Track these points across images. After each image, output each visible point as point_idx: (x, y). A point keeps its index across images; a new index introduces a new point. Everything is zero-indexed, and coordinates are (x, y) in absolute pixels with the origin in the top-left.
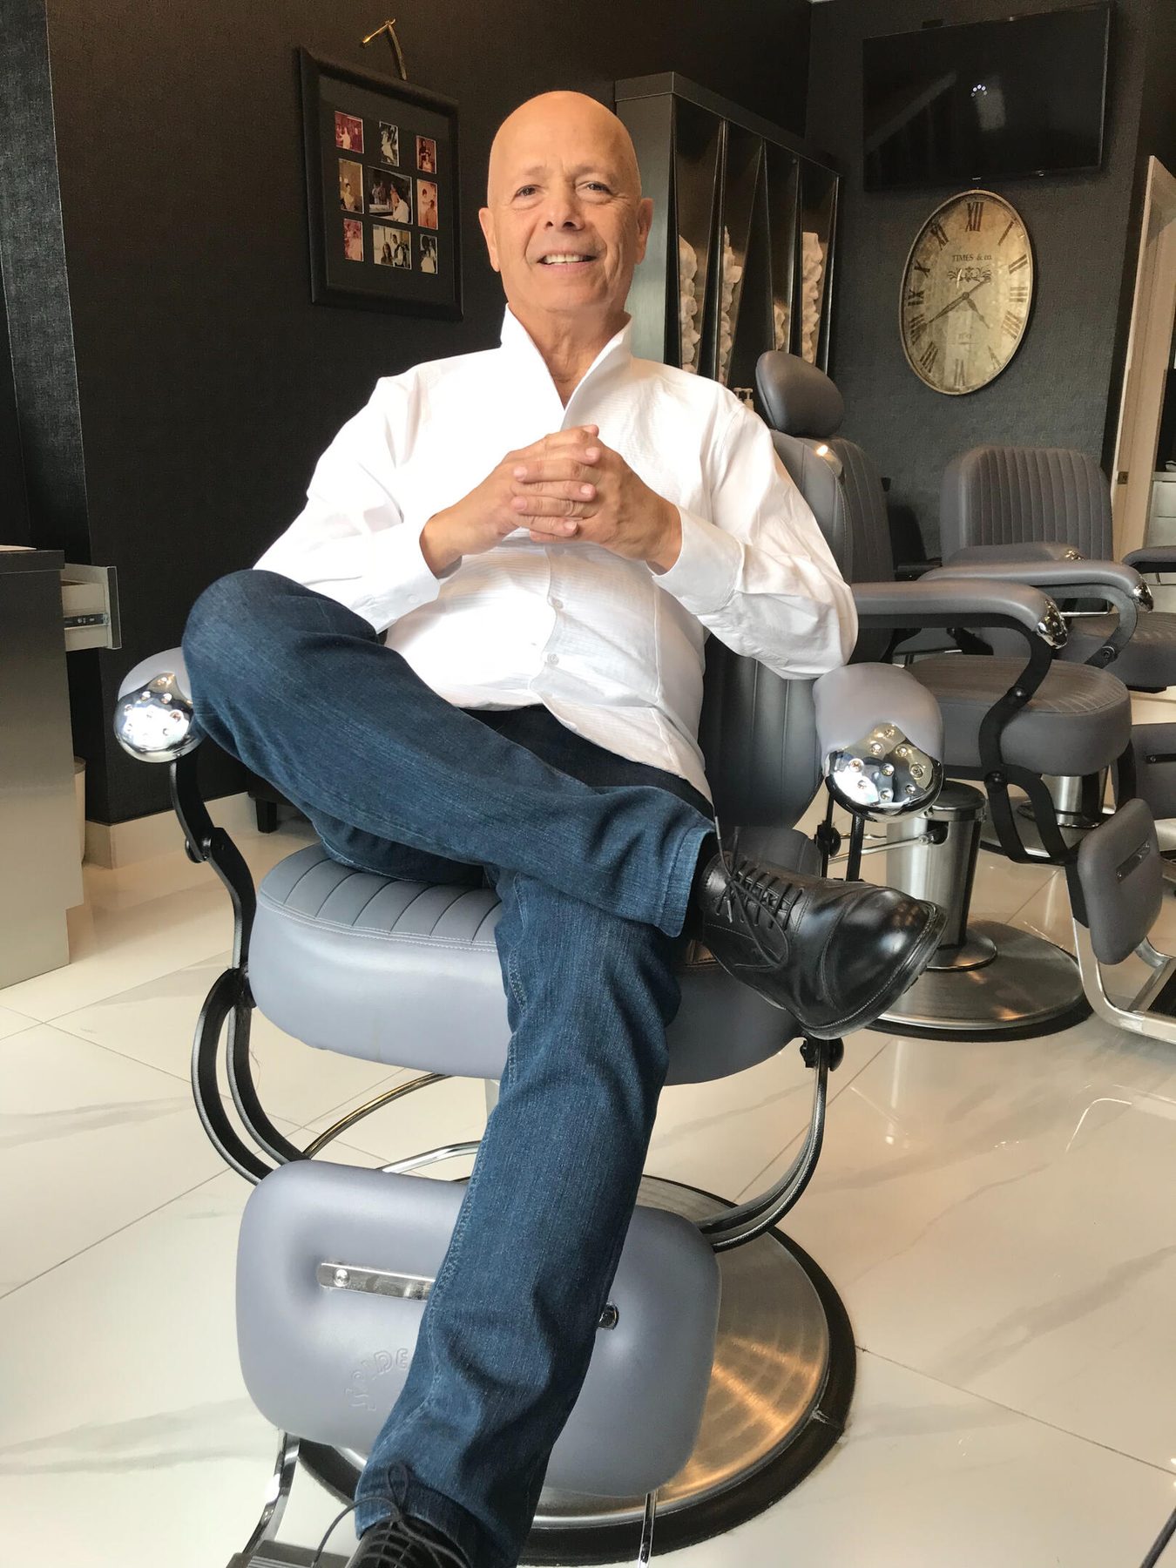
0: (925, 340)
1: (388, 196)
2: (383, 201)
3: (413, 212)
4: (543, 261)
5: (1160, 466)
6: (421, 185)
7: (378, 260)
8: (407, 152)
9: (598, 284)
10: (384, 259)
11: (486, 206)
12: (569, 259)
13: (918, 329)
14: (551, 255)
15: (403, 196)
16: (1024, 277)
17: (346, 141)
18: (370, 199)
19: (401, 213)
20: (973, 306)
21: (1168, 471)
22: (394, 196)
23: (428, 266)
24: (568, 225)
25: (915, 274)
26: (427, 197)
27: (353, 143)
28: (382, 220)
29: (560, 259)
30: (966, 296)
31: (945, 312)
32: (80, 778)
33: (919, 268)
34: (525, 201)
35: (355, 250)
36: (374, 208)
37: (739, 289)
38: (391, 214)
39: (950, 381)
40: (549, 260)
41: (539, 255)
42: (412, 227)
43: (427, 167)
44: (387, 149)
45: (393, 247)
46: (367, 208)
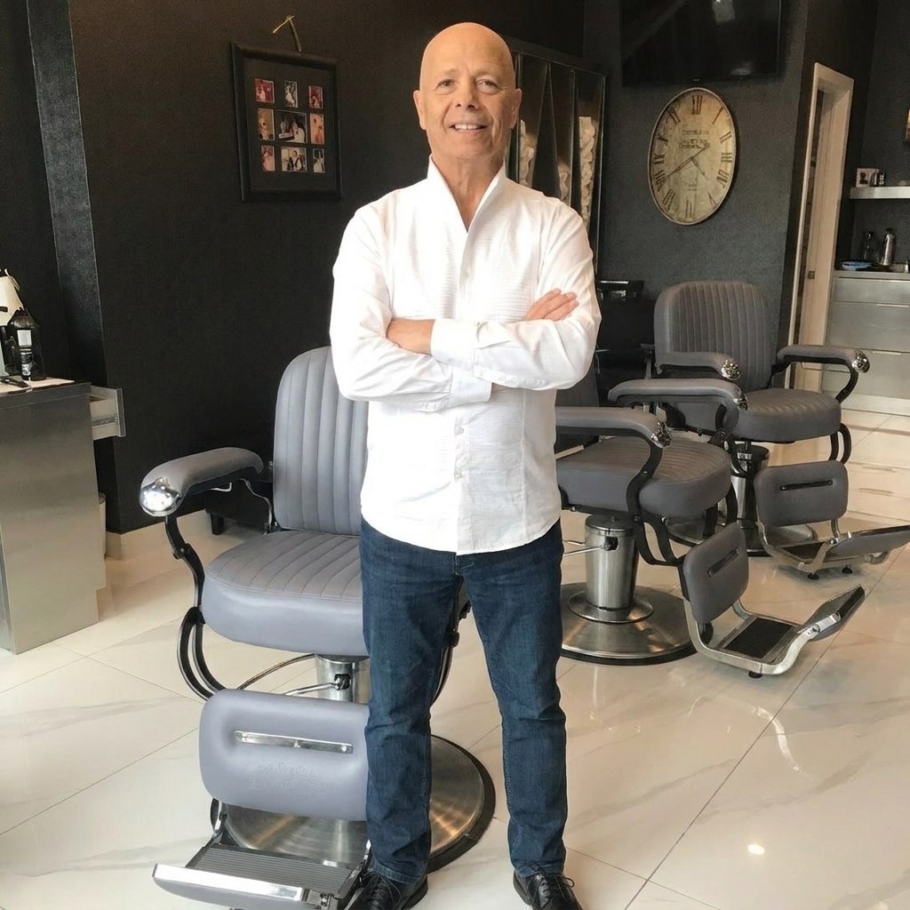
0: (666, 188)
1: (291, 127)
2: (287, 131)
3: (308, 135)
4: (453, 127)
5: (837, 266)
6: (313, 117)
7: (284, 168)
8: (303, 98)
9: (488, 143)
10: (288, 168)
11: (418, 89)
12: (470, 127)
13: (661, 179)
14: (459, 123)
15: (301, 125)
16: (730, 146)
17: (262, 96)
18: (278, 131)
19: (299, 137)
20: (697, 165)
21: (845, 270)
22: (295, 126)
23: (318, 168)
24: (470, 107)
25: (658, 142)
26: (317, 124)
27: (267, 98)
28: (288, 143)
29: (464, 127)
30: (692, 158)
31: (679, 169)
32: (103, 506)
33: (661, 139)
34: (444, 89)
35: (269, 165)
36: (280, 136)
37: (533, 164)
38: (293, 138)
39: (682, 216)
40: (457, 127)
41: (451, 123)
42: (307, 145)
43: (317, 105)
44: (289, 97)
45: (294, 160)
46: (277, 136)
